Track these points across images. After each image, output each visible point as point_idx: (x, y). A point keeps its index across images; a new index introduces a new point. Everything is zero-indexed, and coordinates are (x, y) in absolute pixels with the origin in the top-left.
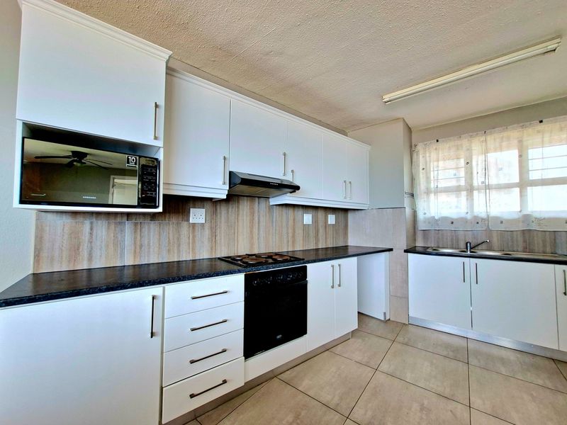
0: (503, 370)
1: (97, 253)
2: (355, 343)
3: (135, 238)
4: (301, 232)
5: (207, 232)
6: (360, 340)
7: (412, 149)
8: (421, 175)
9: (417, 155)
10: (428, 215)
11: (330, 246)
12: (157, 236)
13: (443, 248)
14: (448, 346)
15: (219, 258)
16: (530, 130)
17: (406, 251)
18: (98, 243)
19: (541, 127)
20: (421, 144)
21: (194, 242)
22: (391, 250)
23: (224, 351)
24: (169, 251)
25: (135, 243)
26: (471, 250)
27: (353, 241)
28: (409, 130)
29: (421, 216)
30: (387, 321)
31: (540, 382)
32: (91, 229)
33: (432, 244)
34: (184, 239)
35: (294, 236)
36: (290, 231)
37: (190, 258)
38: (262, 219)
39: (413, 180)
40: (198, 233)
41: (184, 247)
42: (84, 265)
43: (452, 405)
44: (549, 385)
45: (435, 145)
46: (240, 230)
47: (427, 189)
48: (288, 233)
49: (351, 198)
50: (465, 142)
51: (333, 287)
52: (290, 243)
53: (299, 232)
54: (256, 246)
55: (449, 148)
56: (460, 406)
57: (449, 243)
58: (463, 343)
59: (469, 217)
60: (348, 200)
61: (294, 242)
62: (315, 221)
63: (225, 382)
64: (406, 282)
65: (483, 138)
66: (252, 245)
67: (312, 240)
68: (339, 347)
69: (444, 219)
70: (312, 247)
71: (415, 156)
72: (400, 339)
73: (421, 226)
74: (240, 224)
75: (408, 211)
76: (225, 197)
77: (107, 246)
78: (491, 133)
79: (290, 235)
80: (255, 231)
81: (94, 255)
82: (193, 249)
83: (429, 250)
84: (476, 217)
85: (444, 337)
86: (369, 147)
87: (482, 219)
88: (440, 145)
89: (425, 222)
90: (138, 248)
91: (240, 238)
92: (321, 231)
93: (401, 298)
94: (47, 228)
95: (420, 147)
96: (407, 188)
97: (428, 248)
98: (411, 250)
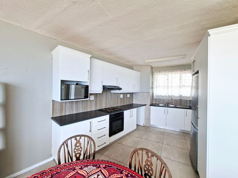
0: (172, 136)
1: (67, 111)
2: (136, 133)
3: (76, 106)
4: (120, 100)
5: (94, 102)
6: (137, 132)
7: (152, 74)
8: (155, 82)
9: (154, 75)
10: (157, 94)
11: (128, 104)
12: (81, 105)
13: (160, 104)
14: (160, 132)
15: (98, 110)
16: (183, 72)
17: (150, 105)
18: (67, 108)
19: (185, 72)
20: (155, 72)
21: (91, 105)
22: (146, 105)
23: (105, 135)
24: (85, 108)
25: (76, 107)
26: (167, 105)
27: (135, 102)
28: (152, 68)
29: (154, 95)
30: (144, 126)
31: (179, 137)
32: (65, 104)
33: (157, 103)
34: (88, 105)
35: (118, 102)
36: (117, 100)
37: (90, 110)
38: (109, 97)
39: (153, 83)
40: (92, 103)
41: (88, 107)
42: (63, 114)
43: (159, 144)
44: (181, 138)
45: (159, 73)
46: (103, 101)
47: (157, 86)
48: (116, 101)
49: (135, 90)
50: (167, 73)
51: (130, 117)
52: (117, 104)
53: (119, 100)
54: (107, 106)
55: (163, 75)
56: (160, 144)
57: (162, 103)
58: (164, 130)
59: (167, 95)
60: (134, 90)
61: (118, 103)
62: (124, 96)
63: (105, 143)
64: (150, 114)
65: (171, 73)
66: (106, 105)
67: (123, 103)
68: (132, 134)
69: (161, 96)
70: (123, 105)
71: (153, 76)
72: (148, 131)
73: (155, 98)
74: (103, 99)
75: (151, 93)
76: (101, 93)
77: (69, 108)
78: (173, 72)
79: (117, 101)
80: (107, 101)
81: (66, 111)
82: (91, 108)
83: (156, 105)
84: (169, 95)
85: (159, 129)
86: (140, 73)
87: (170, 96)
88: (160, 73)
89: (155, 96)
90: (77, 108)
91: (103, 103)
92: (125, 99)
93: (148, 119)
94: (55, 104)
95: (155, 73)
96: (151, 86)
97: (156, 104)
98: (152, 105)
